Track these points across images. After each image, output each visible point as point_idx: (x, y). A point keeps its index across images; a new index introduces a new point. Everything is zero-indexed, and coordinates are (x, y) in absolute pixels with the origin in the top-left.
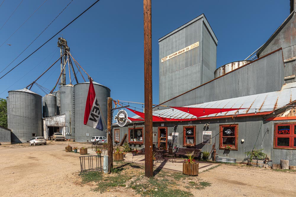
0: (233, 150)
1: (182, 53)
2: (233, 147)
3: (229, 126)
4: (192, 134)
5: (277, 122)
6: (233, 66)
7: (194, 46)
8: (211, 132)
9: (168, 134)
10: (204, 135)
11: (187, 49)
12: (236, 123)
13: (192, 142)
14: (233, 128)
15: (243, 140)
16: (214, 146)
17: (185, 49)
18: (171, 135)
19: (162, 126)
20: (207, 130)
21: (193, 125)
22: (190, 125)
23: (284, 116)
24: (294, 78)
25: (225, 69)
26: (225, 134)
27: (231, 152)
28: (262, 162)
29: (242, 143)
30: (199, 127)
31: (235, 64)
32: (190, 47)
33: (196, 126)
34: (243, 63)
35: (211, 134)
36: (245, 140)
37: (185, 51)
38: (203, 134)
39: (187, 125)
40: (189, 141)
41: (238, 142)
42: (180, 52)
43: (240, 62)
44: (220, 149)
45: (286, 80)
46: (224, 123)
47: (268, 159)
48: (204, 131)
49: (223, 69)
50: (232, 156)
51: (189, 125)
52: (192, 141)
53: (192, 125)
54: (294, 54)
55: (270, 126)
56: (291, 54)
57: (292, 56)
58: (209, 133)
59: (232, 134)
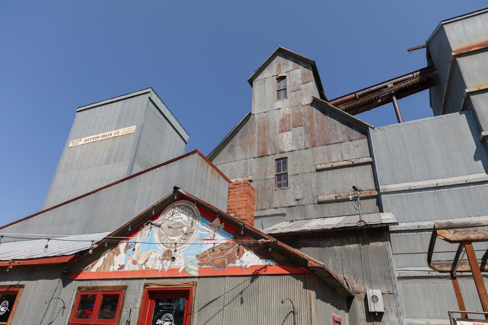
1: (106, 137)
3: (6, 290)
5: (84, 284)
7: (127, 130)
11: (116, 133)
12: (22, 283)
17: (113, 132)
32: (121, 132)
37: (113, 135)
42: (104, 136)
54: (251, 171)
55: (70, 294)
56: (247, 170)
57: (249, 174)
59: (6, 317)
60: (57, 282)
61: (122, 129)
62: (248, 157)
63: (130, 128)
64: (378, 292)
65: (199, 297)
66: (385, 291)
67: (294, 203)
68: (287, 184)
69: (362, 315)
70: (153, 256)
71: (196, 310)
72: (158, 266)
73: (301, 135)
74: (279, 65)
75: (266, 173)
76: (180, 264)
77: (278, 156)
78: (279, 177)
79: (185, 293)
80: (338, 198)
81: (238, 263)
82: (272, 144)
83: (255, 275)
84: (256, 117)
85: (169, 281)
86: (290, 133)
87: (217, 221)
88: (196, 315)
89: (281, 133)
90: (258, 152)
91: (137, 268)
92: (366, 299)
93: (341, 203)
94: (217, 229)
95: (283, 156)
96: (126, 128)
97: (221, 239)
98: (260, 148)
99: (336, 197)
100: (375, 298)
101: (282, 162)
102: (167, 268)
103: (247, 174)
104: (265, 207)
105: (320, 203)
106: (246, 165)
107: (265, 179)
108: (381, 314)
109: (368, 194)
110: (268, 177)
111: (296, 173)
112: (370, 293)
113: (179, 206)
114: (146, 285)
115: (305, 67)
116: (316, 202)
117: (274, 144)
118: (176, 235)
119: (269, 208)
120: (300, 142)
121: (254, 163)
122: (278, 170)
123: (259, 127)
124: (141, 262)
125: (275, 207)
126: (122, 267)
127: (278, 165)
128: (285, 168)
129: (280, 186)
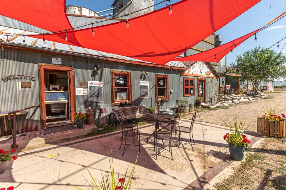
3: (162, 76)
4: (125, 85)
8: (148, 82)
9: (77, 83)
10: (142, 86)
12: (167, 74)
13: (125, 97)
14: (164, 79)
18: (83, 85)
19: (53, 63)
20: (144, 80)
21: (128, 71)
22: (122, 70)
23: (187, 73)
26: (159, 85)
27: (164, 103)
30: (135, 74)
33: (131, 72)
35: (148, 85)
36: (173, 90)
38: (140, 84)
39: (118, 70)
40: (120, 95)
41: (169, 93)
46: (158, 73)
48: (140, 81)
50: (165, 107)
51: (120, 70)
52: (124, 95)
53: (125, 71)
55: (182, 79)
58: (146, 83)
59: (164, 86)
60: (179, 75)
65: (206, 81)
70: (198, 71)
81: (210, 75)
83: (212, 78)
85: (201, 78)
87: (207, 65)
88: (206, 84)
91: (196, 74)
94: (207, 67)
97: (208, 70)
102: (201, 75)
114: (198, 78)
118: (201, 67)
126: (193, 73)
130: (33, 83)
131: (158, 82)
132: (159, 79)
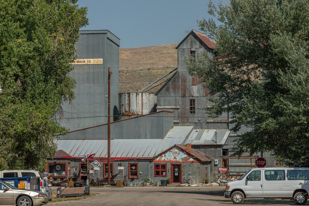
0: (136, 179)
1: (81, 63)
2: (136, 177)
5: (155, 163)
6: (138, 97)
7: (96, 61)
9: (90, 169)
11: (88, 62)
12: (137, 162)
14: (136, 165)
15: (141, 173)
16: (125, 177)
17: (86, 60)
18: (92, 169)
21: (111, 162)
23: (157, 160)
24: (178, 123)
25: (130, 96)
26: (131, 169)
27: (135, 180)
28: (149, 184)
29: (140, 174)
30: (115, 164)
31: (139, 94)
32: (93, 61)
33: (113, 163)
34: (146, 95)
36: (142, 172)
37: (86, 63)
38: (118, 169)
39: (107, 162)
41: (138, 174)
42: (79, 62)
43: (143, 93)
44: (129, 178)
45: (174, 123)
46: (131, 162)
47: (152, 182)
48: (118, 167)
49: (128, 96)
50: (136, 182)
54: (178, 103)
55: (152, 164)
56: (177, 103)
57: (177, 105)
58: (122, 168)
59: (136, 169)
60: (149, 162)
61: (93, 59)
62: (176, 96)
63: (98, 59)
64: (217, 160)
65: (182, 165)
66: (219, 160)
67: (197, 122)
68: (194, 112)
69: (213, 165)
70: (171, 158)
71: (182, 167)
72: (173, 160)
73: (201, 89)
74: (192, 42)
75: (185, 106)
76: (178, 160)
77: (191, 98)
78: (191, 108)
79: (180, 165)
80: (214, 122)
81: (189, 160)
82: (188, 91)
83: (192, 162)
84: (180, 73)
85: (176, 163)
86: (196, 87)
87: (185, 152)
88: (182, 168)
89: (193, 86)
90: (182, 94)
91: (168, 160)
92: (214, 162)
93: (215, 124)
94: (185, 154)
95: (193, 98)
96: (96, 59)
97: (186, 156)
98: (183, 92)
99: (214, 121)
100: (216, 162)
101: (192, 102)
102: (175, 160)
103: (176, 105)
104: (186, 122)
105: (207, 123)
106: (176, 100)
107: (185, 109)
108: (217, 165)
109: (225, 122)
110: (186, 108)
111: (199, 108)
112: (215, 160)
113: (176, 148)
114: (171, 163)
115: (205, 49)
116: (206, 122)
117: (189, 91)
118: (176, 154)
119: (187, 122)
120: (201, 92)
121: (180, 99)
122: (191, 105)
123: (181, 80)
124: (169, 159)
125: (189, 122)
126: (164, 160)
127: (191, 102)
128: (194, 104)
129: (191, 112)
130: (78, 169)
131: (131, 167)
132: (132, 165)
